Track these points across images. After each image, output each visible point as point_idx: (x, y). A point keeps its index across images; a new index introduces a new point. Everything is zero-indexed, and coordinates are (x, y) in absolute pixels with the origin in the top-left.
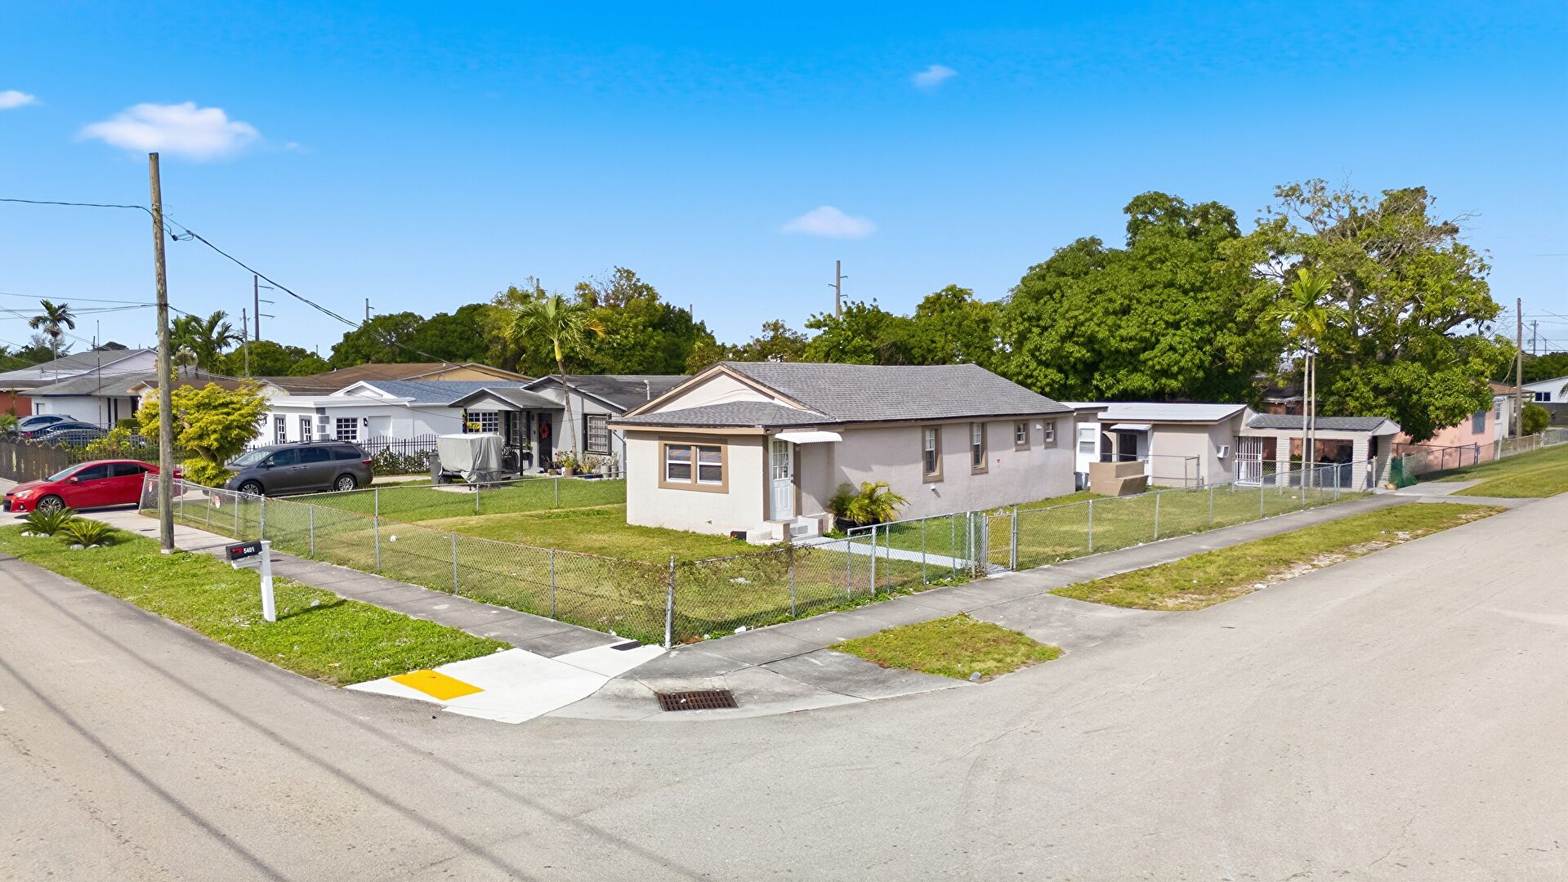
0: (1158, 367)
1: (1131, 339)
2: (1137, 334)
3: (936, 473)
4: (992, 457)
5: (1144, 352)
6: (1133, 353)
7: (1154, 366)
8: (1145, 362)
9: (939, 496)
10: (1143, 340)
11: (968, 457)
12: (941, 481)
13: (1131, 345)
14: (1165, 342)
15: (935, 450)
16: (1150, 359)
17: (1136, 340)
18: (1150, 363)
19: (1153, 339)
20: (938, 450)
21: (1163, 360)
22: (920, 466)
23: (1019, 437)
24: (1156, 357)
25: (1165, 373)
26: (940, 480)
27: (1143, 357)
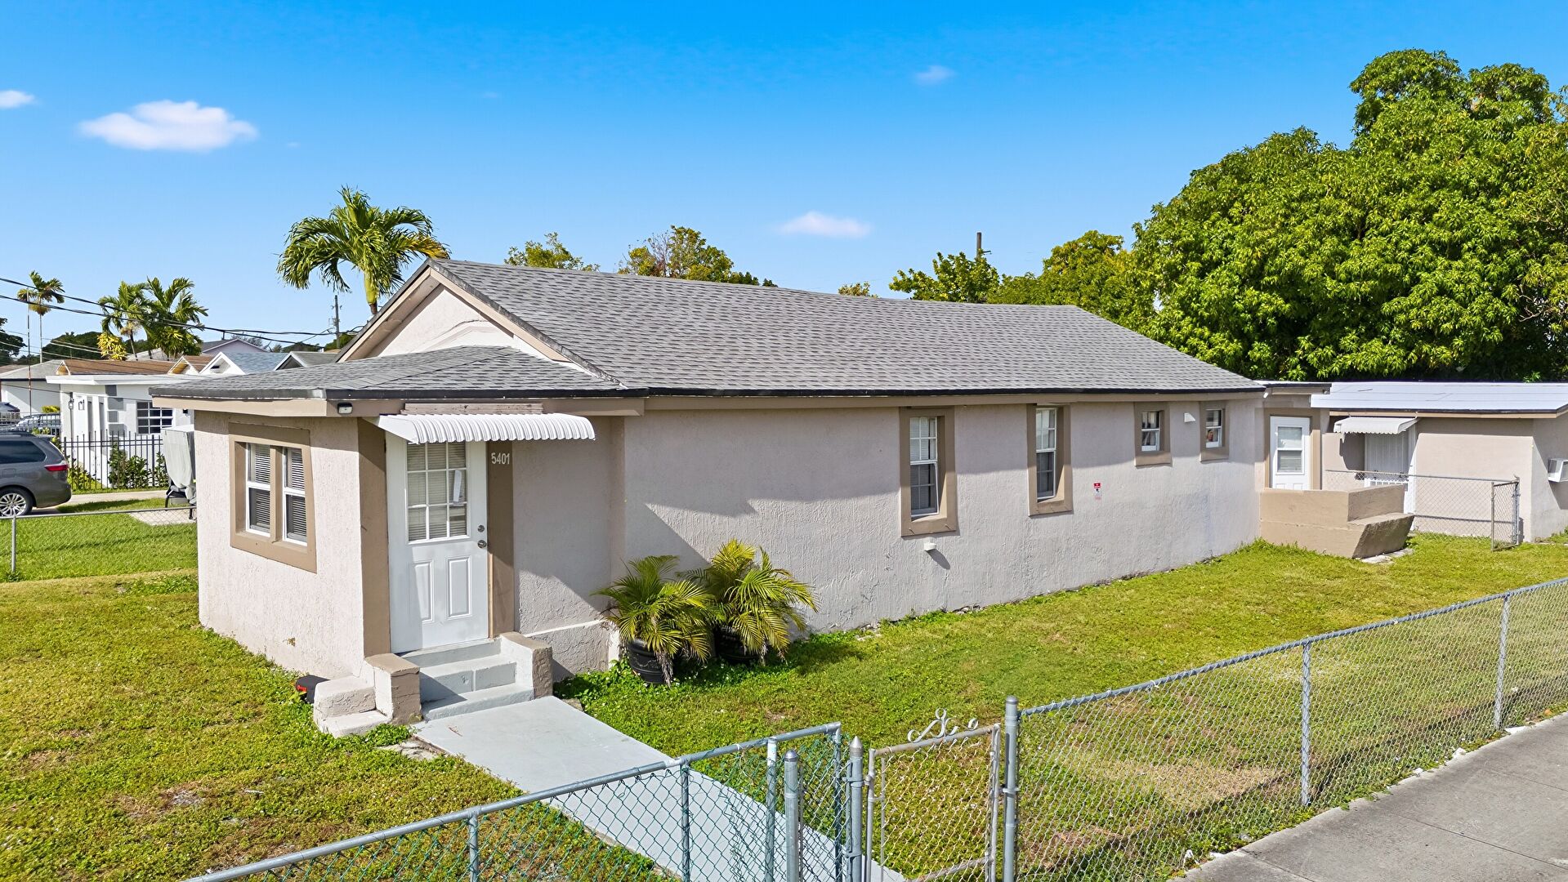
0: (1415, 325)
1: (1367, 276)
2: (1377, 267)
3: (942, 513)
4: (1081, 480)
5: (1389, 299)
6: (1370, 304)
7: (1408, 322)
8: (1391, 318)
9: (946, 566)
10: (1387, 278)
11: (1023, 480)
12: (954, 531)
13: (1366, 287)
14: (1429, 282)
15: (939, 462)
16: (1401, 311)
17: (1375, 277)
18: (1402, 317)
19: (1407, 278)
20: (946, 464)
21: (1427, 312)
22: (896, 501)
23: (1146, 438)
24: (1412, 307)
25: (1431, 334)
26: (950, 529)
27: (1386, 308)
